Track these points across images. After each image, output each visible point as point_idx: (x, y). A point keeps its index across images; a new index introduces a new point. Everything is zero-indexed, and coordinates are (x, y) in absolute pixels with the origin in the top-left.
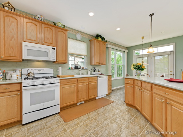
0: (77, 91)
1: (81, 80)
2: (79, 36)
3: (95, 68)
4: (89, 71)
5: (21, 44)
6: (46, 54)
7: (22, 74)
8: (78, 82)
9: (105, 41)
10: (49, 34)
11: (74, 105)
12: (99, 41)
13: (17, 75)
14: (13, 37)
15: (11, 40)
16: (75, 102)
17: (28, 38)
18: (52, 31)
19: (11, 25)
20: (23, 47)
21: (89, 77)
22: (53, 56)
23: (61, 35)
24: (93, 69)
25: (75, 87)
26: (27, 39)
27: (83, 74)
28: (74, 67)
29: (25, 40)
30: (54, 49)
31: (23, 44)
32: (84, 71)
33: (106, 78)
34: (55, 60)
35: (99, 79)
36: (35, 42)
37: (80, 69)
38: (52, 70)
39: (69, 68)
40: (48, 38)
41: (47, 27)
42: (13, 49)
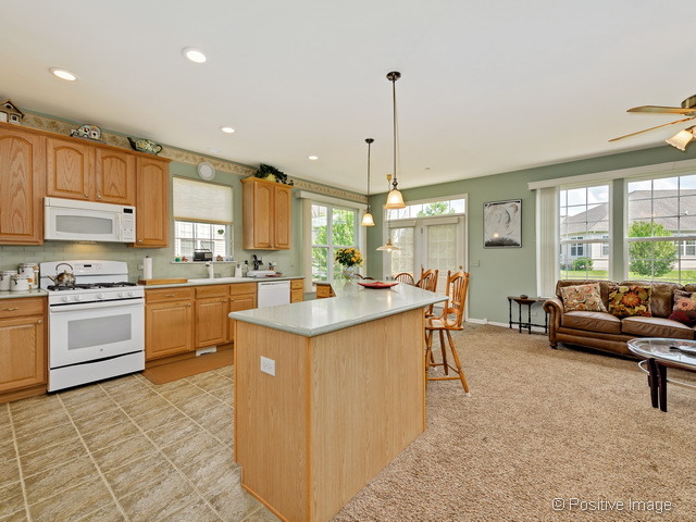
0: (196, 320)
1: (207, 292)
2: (206, 171)
3: (259, 259)
4: (238, 266)
5: (42, 203)
6: (108, 225)
7: (39, 277)
8: (198, 296)
9: (288, 182)
10: (116, 172)
11: (185, 355)
12: (270, 183)
13: (30, 280)
14: (20, 187)
15: (15, 195)
16: (189, 347)
17: (59, 186)
18: (123, 165)
19: (15, 157)
20: (47, 210)
21: (229, 285)
22: (128, 230)
23: (149, 173)
24: (250, 260)
25: (190, 310)
26: (56, 189)
27: (217, 276)
28: (191, 255)
29: (50, 192)
30: (130, 211)
31: (47, 203)
32: (222, 268)
33: (286, 286)
34: (134, 241)
35: (262, 288)
36: (78, 196)
37: (207, 263)
38: (125, 264)
39: (177, 260)
40: (113, 184)
41: (111, 157)
42: (20, 215)
